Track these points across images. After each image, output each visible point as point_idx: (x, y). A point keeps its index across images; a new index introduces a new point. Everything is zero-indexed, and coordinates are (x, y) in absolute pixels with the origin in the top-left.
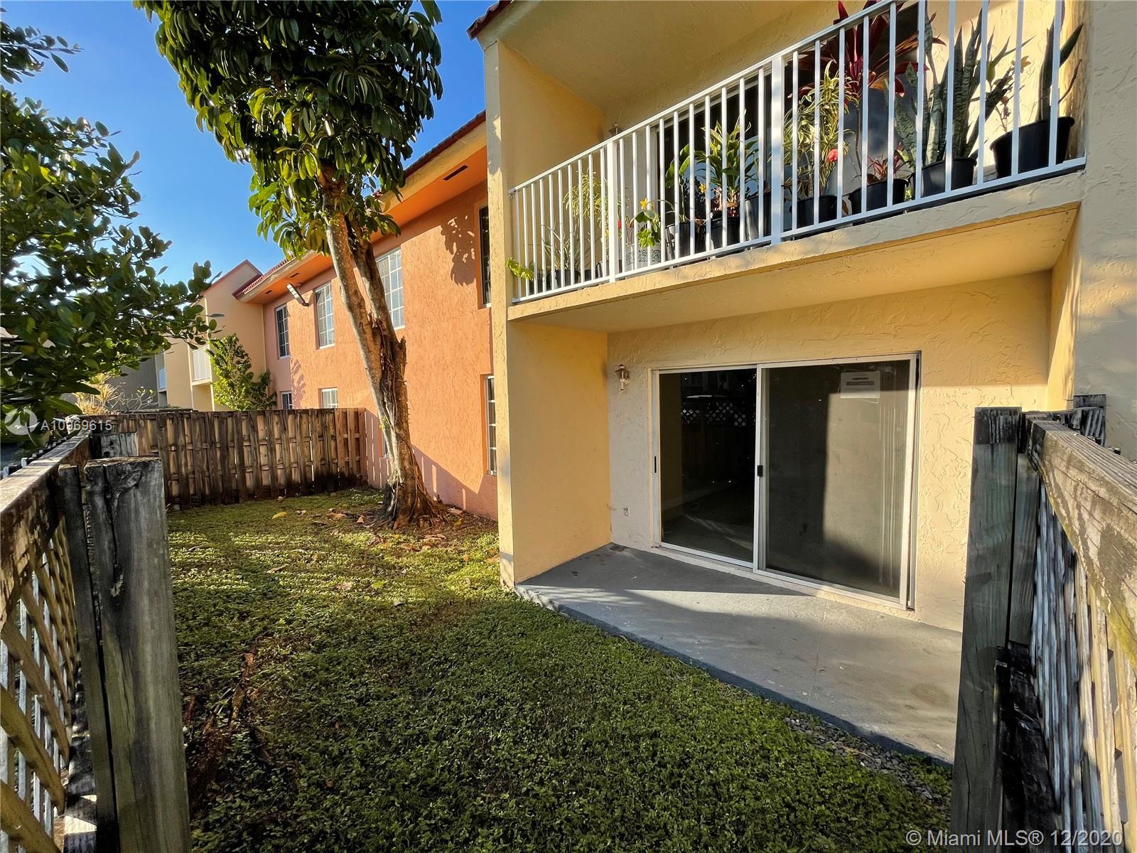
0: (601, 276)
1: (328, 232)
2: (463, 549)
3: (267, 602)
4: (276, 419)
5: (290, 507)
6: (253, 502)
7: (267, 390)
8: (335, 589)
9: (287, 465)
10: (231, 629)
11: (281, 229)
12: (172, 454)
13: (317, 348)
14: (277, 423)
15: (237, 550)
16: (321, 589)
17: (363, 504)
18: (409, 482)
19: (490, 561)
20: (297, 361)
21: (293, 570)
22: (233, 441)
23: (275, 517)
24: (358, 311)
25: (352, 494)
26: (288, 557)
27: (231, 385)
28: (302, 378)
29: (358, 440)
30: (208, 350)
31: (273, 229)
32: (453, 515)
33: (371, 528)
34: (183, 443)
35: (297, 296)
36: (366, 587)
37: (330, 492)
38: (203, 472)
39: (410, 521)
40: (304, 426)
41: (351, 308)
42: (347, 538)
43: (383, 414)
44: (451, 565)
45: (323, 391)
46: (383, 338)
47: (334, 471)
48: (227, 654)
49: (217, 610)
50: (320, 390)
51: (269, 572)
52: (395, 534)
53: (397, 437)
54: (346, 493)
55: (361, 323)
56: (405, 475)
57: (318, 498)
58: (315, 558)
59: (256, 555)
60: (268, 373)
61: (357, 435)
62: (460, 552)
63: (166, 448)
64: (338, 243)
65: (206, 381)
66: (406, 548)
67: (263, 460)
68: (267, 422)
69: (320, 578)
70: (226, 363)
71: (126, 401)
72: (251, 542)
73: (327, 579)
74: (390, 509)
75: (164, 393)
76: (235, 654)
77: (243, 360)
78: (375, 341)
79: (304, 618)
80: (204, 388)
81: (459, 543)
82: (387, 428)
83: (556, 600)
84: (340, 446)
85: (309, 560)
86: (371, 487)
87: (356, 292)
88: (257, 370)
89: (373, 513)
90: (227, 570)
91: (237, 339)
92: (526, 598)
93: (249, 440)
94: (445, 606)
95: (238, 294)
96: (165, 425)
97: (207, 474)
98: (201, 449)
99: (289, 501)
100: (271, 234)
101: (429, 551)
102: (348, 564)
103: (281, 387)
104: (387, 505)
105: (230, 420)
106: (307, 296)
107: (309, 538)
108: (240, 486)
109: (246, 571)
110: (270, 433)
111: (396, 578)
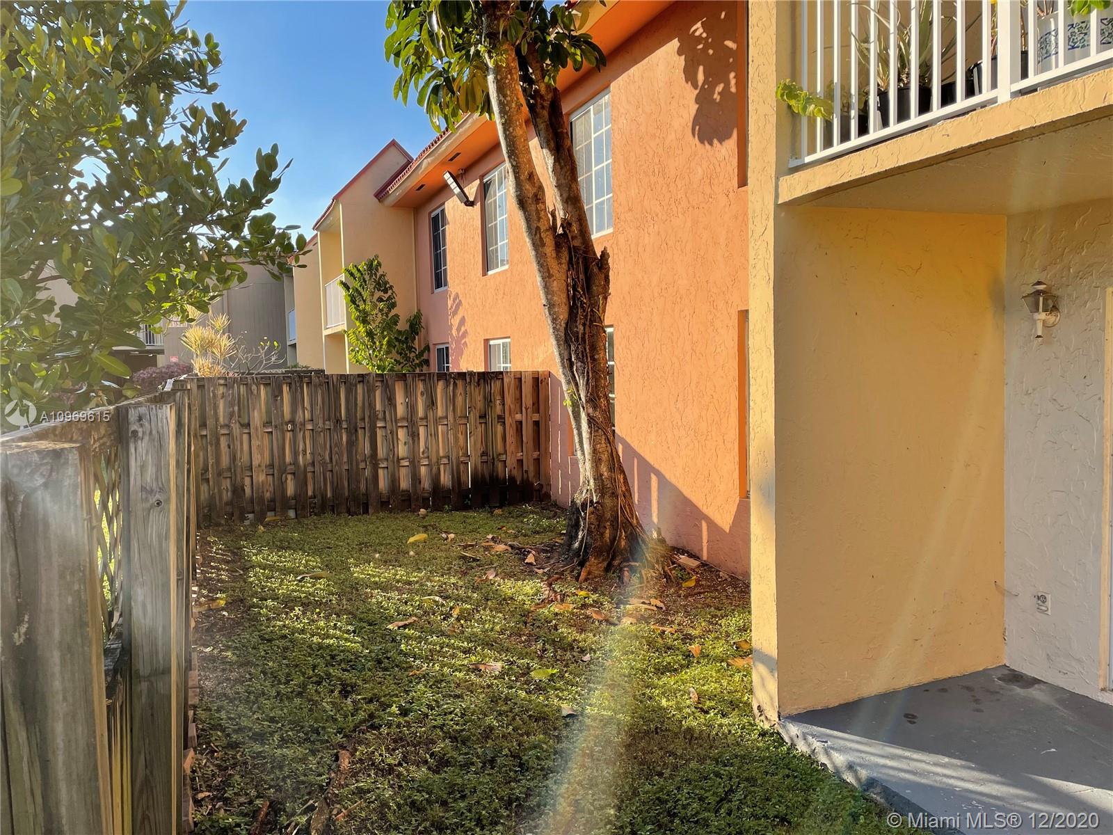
0: (980, 92)
1: (491, 78)
2: (693, 632)
3: (380, 674)
4: (421, 386)
5: (434, 527)
6: (387, 514)
7: (416, 342)
8: (476, 670)
9: (434, 460)
10: (328, 707)
11: (427, 84)
12: (289, 435)
13: (485, 274)
14: (422, 394)
15: (356, 586)
16: (456, 666)
17: (538, 533)
18: (608, 502)
19: (740, 663)
20: (457, 296)
21: (422, 630)
22: (363, 419)
23: (412, 540)
24: (533, 208)
25: (524, 514)
26: (420, 607)
27: (370, 334)
28: (462, 322)
29: (537, 424)
30: (342, 283)
31: (416, 85)
32: (682, 568)
33: (544, 574)
34: (302, 420)
35: (457, 190)
36: (524, 675)
37: (492, 508)
38: (324, 464)
39: (607, 569)
40: (460, 399)
41: (522, 203)
42: (508, 587)
43: (569, 383)
44: (668, 659)
45: (492, 342)
46: (572, 251)
47: (501, 475)
48: (318, 746)
49: (316, 675)
50: (487, 341)
51: (390, 627)
52: (581, 589)
53: (589, 422)
54: (516, 511)
55: (538, 228)
56: (602, 489)
57: (477, 517)
58: (455, 613)
59: (378, 596)
60: (418, 316)
61: (536, 417)
62: (688, 638)
63: (280, 428)
64: (505, 96)
65: (340, 329)
66: (594, 616)
67: (402, 450)
68: (408, 392)
69: (458, 648)
70: (364, 301)
71: (247, 358)
72: (374, 576)
73: (467, 651)
74: (576, 545)
75: (294, 346)
76: (328, 748)
77: (387, 296)
78: (558, 257)
79: (425, 709)
80: (337, 338)
81: (686, 621)
82: (575, 405)
83: (861, 765)
84: (510, 432)
85: (447, 616)
86: (555, 505)
87: (532, 176)
88: (403, 311)
89: (550, 549)
90: (338, 615)
91: (379, 264)
92: (802, 747)
93: (384, 419)
94: (647, 733)
95: (381, 194)
96: (281, 392)
97: (329, 468)
98: (323, 430)
99: (434, 518)
100: (413, 93)
101: (633, 628)
102: (502, 632)
103: (435, 338)
104: (572, 537)
105: (360, 388)
106: (472, 190)
107: (453, 580)
108: (371, 487)
109: (361, 620)
110: (411, 408)
111: (572, 667)
